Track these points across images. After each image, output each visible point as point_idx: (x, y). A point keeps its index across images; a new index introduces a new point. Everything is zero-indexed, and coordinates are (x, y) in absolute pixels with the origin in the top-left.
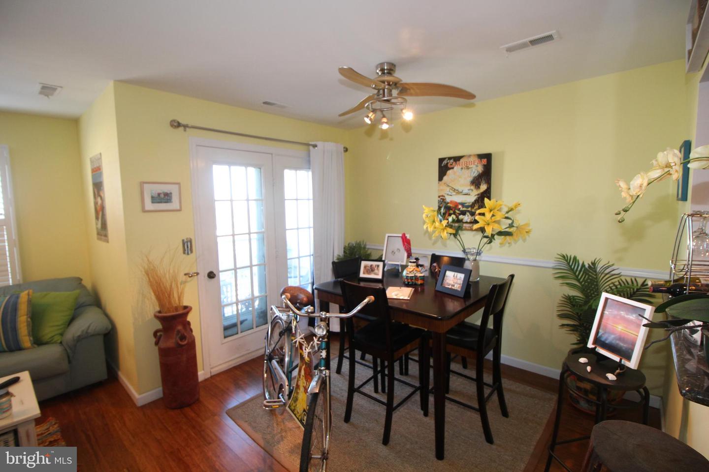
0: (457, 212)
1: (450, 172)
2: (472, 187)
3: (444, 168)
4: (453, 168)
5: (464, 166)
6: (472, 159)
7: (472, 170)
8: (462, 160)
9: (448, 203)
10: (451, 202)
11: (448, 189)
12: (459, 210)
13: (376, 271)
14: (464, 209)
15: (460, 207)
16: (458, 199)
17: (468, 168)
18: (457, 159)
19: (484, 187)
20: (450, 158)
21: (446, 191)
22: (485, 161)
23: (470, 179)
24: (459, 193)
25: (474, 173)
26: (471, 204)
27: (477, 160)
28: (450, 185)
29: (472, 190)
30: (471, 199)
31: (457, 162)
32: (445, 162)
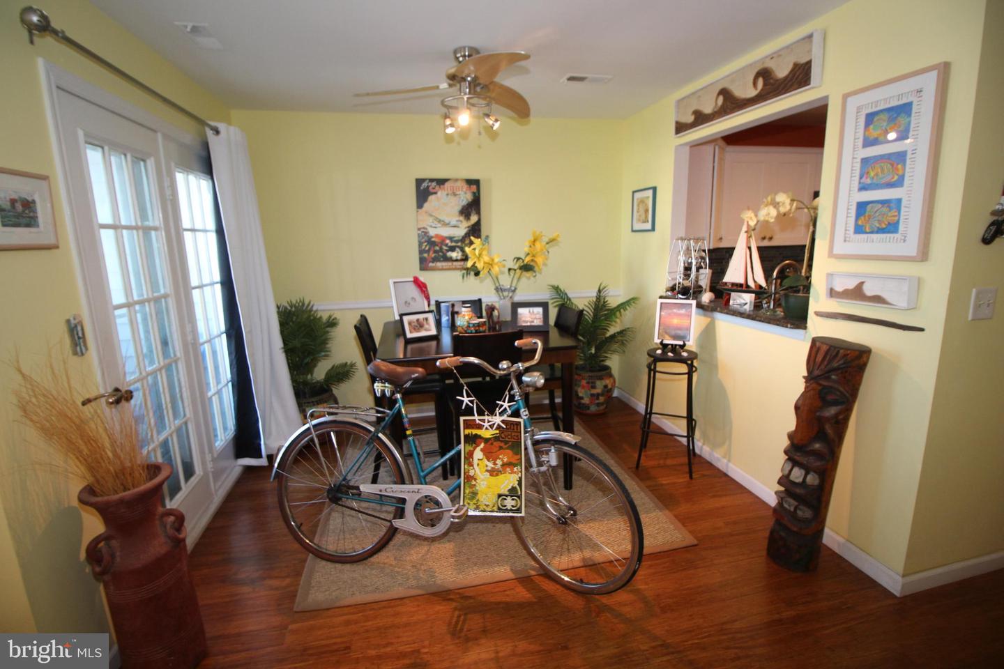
0: (445, 248)
1: (431, 198)
2: (462, 218)
3: (424, 191)
4: (436, 193)
5: (450, 192)
6: (459, 184)
7: (460, 198)
8: (447, 184)
9: (432, 237)
10: (437, 236)
11: (431, 219)
12: (446, 245)
13: (426, 326)
14: (453, 244)
15: (448, 241)
16: (445, 232)
17: (455, 195)
18: (441, 182)
19: (474, 219)
20: (431, 180)
21: (427, 222)
22: (474, 188)
23: (459, 208)
24: (446, 224)
25: (463, 200)
26: (461, 238)
27: (465, 186)
28: (434, 214)
29: (461, 221)
30: (460, 232)
31: (442, 186)
32: (425, 185)
